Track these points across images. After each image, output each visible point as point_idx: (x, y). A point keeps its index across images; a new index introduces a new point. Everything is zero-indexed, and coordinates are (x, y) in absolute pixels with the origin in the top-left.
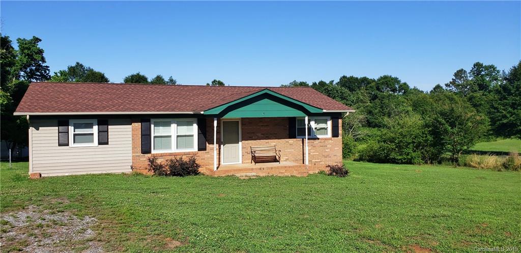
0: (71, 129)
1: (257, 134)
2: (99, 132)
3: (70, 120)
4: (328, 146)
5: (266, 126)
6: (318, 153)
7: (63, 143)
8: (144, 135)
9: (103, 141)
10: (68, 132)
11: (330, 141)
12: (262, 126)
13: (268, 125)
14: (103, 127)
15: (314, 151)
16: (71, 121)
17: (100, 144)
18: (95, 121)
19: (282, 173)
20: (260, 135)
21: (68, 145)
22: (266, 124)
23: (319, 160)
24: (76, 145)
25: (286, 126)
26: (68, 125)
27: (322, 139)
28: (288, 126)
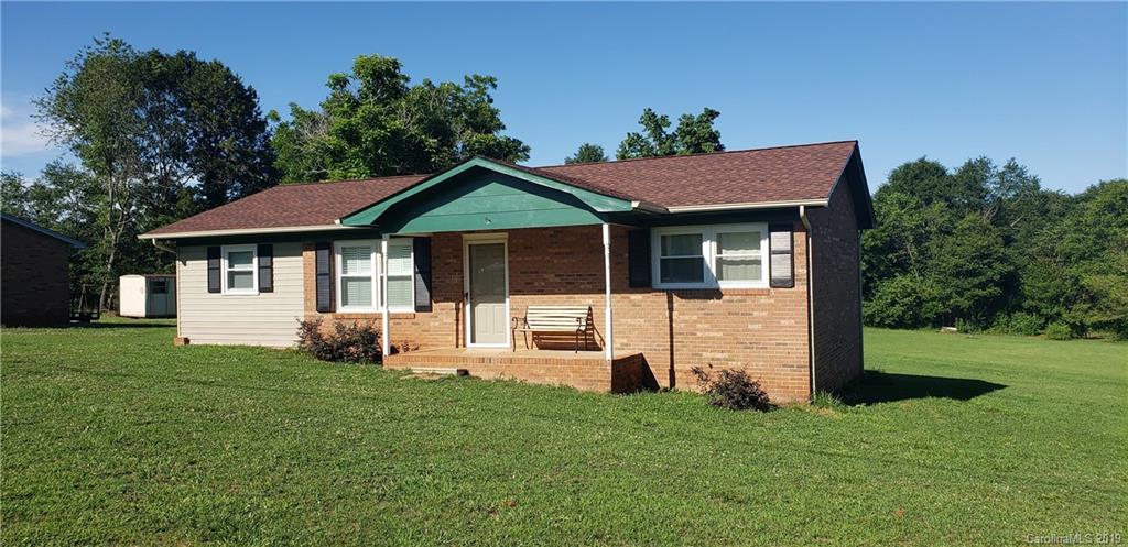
0: (224, 263)
1: (545, 276)
2: (260, 268)
3: (222, 247)
4: (755, 314)
5: (567, 254)
6: (721, 334)
7: (214, 288)
8: (321, 275)
9: (267, 287)
10: (219, 269)
11: (764, 300)
12: (556, 254)
13: (571, 253)
14: (265, 261)
15: (706, 326)
16: (225, 249)
17: (261, 290)
18: (253, 248)
19: (537, 376)
20: (551, 277)
21: (220, 292)
22: (568, 250)
23: (726, 355)
24: (233, 291)
25: (622, 255)
26: (220, 258)
27: (733, 292)
28: (627, 255)
